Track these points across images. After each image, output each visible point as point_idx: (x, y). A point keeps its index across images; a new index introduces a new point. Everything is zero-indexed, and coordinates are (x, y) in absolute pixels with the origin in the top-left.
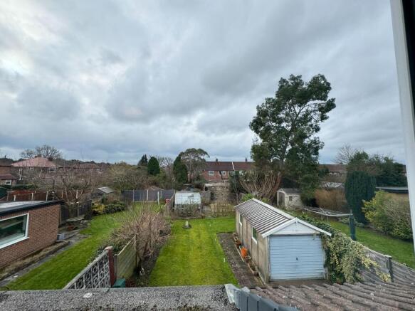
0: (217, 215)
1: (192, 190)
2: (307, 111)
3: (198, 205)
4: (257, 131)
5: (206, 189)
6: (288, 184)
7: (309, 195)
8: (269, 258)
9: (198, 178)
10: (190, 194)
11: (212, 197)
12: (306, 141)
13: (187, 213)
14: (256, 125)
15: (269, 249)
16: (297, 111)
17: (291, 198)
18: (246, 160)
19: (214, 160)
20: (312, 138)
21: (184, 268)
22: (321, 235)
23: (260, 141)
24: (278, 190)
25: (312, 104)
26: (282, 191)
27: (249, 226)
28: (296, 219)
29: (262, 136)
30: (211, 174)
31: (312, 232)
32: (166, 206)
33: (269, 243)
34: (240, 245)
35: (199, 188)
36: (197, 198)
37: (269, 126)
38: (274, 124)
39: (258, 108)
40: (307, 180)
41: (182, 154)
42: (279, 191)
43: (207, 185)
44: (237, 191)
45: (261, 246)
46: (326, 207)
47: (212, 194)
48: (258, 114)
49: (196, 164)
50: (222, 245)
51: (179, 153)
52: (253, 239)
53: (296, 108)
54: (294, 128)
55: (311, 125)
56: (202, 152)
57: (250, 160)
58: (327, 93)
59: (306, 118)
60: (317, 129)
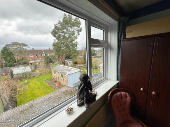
0: (41, 74)
2: (74, 31)
3: (30, 72)
4: (55, 36)
5: (31, 64)
6: (68, 57)
7: (75, 61)
10: (23, 68)
12: (74, 42)
14: (54, 33)
16: (70, 30)
17: (70, 62)
18: (49, 49)
19: (32, 49)
20: (75, 41)
21: (34, 97)
22: (80, 71)
23: (57, 41)
25: (75, 28)
26: (66, 60)
27: (59, 74)
28: (75, 68)
29: (57, 39)
30: (31, 56)
31: (78, 71)
33: (67, 77)
34: (55, 82)
36: (28, 69)
37: (60, 35)
38: (62, 34)
39: (55, 25)
40: (74, 56)
41: (8, 45)
42: (66, 61)
43: (31, 62)
46: (80, 64)
47: (35, 66)
48: (55, 28)
49: (21, 52)
50: (48, 84)
51: (6, 45)
52: (61, 78)
53: (70, 29)
54: (70, 37)
55: (75, 36)
56: (23, 44)
58: (80, 25)
59: (73, 33)
60: (77, 38)
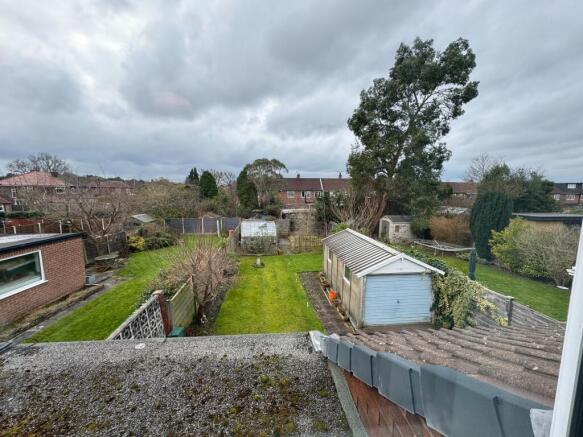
0: (298, 251)
1: (264, 217)
2: (435, 100)
3: (273, 238)
4: (357, 132)
5: (284, 216)
6: (395, 209)
7: (422, 224)
8: (364, 302)
9: (272, 201)
10: (262, 223)
11: (292, 227)
12: (428, 149)
13: (258, 248)
14: (357, 123)
15: (365, 291)
16: (420, 101)
17: (397, 228)
18: (340, 176)
19: (296, 177)
20: (436, 145)
21: (256, 314)
22: (432, 274)
23: (362, 148)
24: (381, 217)
25: (444, 89)
26: (386, 219)
27: (340, 264)
28: (403, 255)
29: (365, 141)
30: (291, 196)
31: (424, 270)
32: (230, 240)
33: (365, 284)
34: (328, 286)
35: (274, 214)
36: (270, 229)
37: (376, 125)
38: (383, 122)
39: (363, 94)
40: (422, 205)
41: (248, 167)
42: (384, 219)
43: (285, 211)
44: (326, 219)
45: (354, 287)
46: (443, 239)
47: (292, 223)
48: (362, 105)
49: (268, 182)
50: (304, 286)
51: (244, 166)
52: (345, 279)
53: (418, 96)
54: (413, 129)
55: (439, 122)
56: (277, 163)
57: (346, 176)
58: (468, 73)
59: (431, 113)
60: (446, 131)
